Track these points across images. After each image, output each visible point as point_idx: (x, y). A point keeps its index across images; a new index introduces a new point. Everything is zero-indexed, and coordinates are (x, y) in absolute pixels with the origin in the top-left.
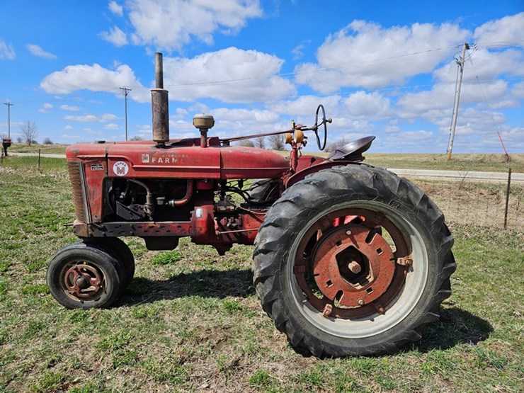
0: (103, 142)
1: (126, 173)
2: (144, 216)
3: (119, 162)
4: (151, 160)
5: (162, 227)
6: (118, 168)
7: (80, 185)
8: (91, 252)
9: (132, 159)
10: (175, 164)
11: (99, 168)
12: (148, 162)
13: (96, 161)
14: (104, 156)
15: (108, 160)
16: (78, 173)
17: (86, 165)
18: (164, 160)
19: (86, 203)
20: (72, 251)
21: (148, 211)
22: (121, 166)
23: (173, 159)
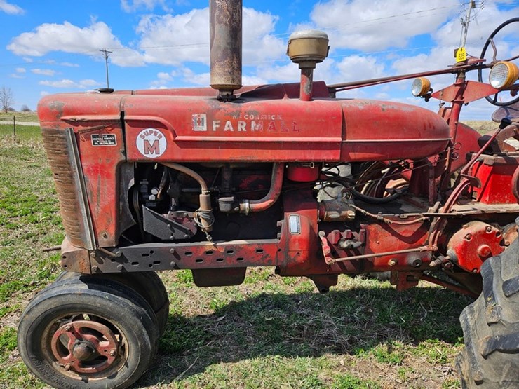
1: (162, 152)
2: (195, 231)
3: (148, 130)
4: (210, 125)
5: (229, 251)
6: (146, 142)
7: (71, 176)
9: (173, 123)
10: (257, 134)
11: (107, 142)
12: (205, 129)
13: (100, 127)
14: (118, 117)
15: (124, 124)
16: (66, 153)
17: (82, 137)
18: (235, 125)
19: (84, 212)
21: (204, 224)
22: (152, 139)
23: (253, 124)
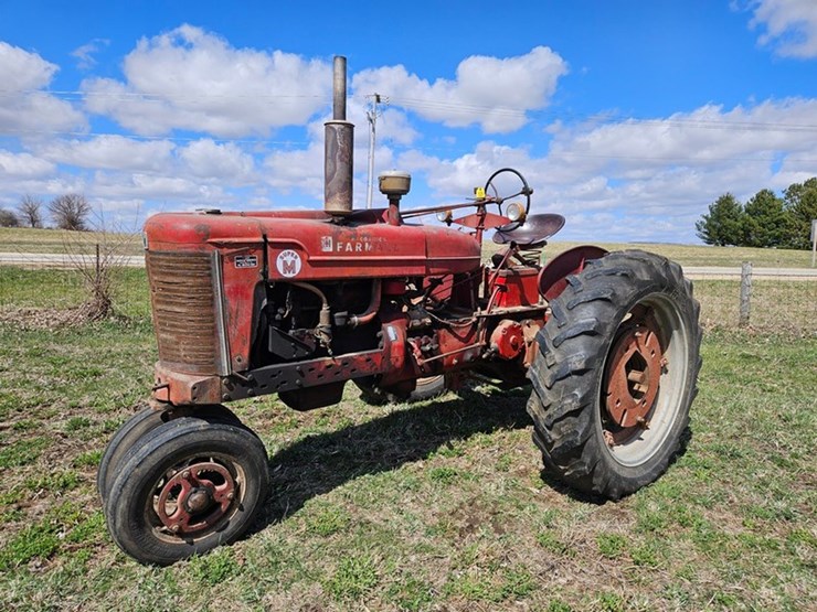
0: (218, 212)
1: (297, 271)
2: (314, 348)
3: (286, 251)
4: (335, 246)
5: (346, 362)
6: (285, 263)
7: (212, 299)
8: (224, 433)
9: (304, 244)
10: (369, 253)
11: (251, 263)
12: (331, 250)
13: (244, 249)
14: (261, 239)
16: (210, 275)
17: (226, 259)
18: (354, 247)
19: (222, 335)
20: (185, 439)
21: (324, 338)
22: (289, 259)
23: (367, 245)
